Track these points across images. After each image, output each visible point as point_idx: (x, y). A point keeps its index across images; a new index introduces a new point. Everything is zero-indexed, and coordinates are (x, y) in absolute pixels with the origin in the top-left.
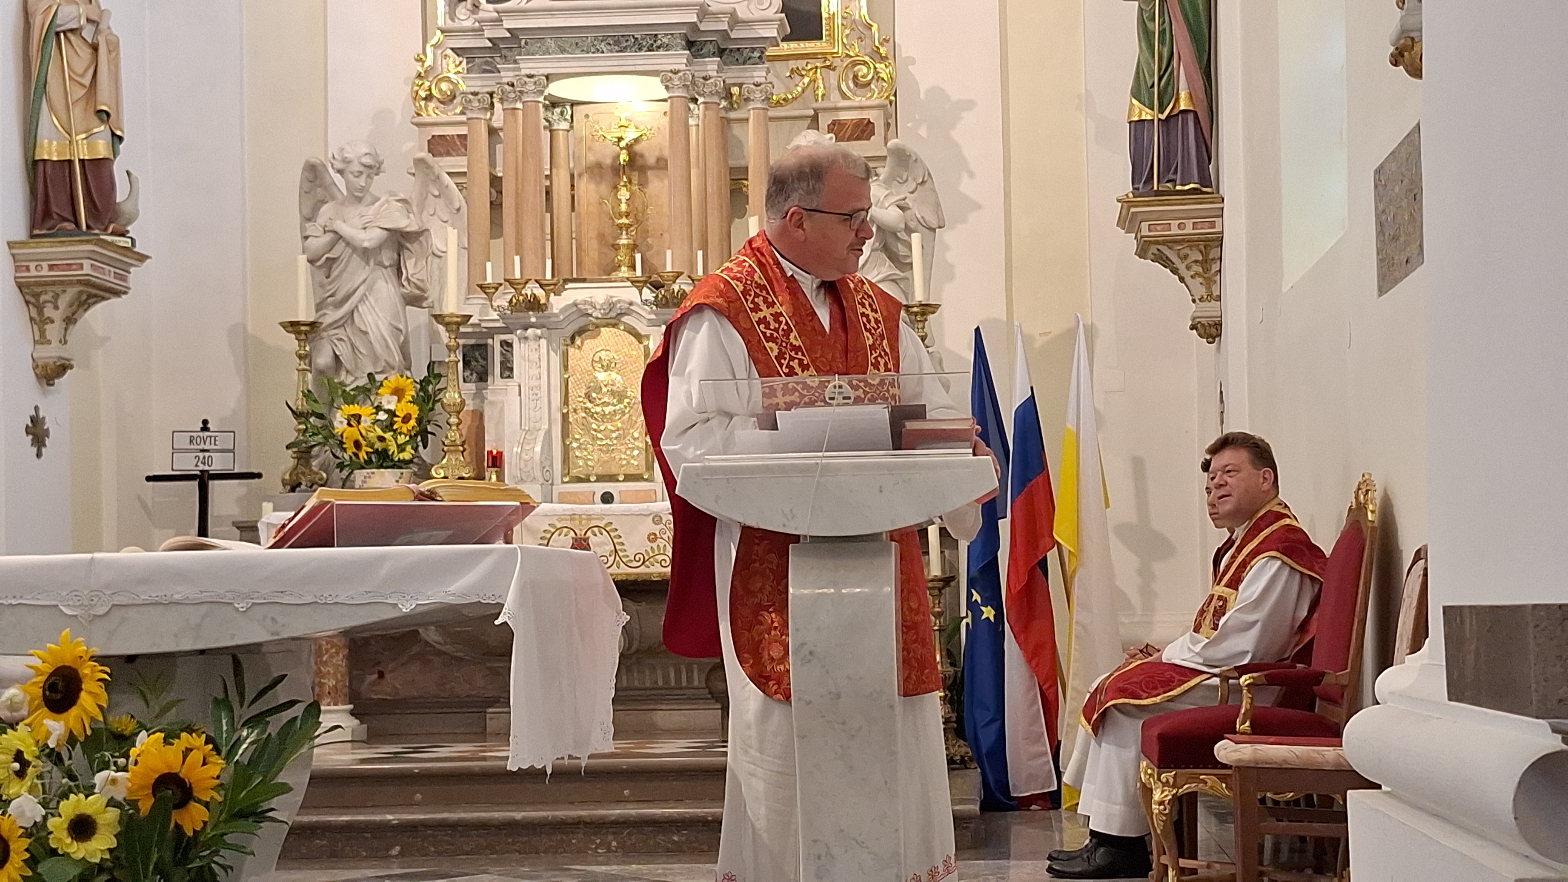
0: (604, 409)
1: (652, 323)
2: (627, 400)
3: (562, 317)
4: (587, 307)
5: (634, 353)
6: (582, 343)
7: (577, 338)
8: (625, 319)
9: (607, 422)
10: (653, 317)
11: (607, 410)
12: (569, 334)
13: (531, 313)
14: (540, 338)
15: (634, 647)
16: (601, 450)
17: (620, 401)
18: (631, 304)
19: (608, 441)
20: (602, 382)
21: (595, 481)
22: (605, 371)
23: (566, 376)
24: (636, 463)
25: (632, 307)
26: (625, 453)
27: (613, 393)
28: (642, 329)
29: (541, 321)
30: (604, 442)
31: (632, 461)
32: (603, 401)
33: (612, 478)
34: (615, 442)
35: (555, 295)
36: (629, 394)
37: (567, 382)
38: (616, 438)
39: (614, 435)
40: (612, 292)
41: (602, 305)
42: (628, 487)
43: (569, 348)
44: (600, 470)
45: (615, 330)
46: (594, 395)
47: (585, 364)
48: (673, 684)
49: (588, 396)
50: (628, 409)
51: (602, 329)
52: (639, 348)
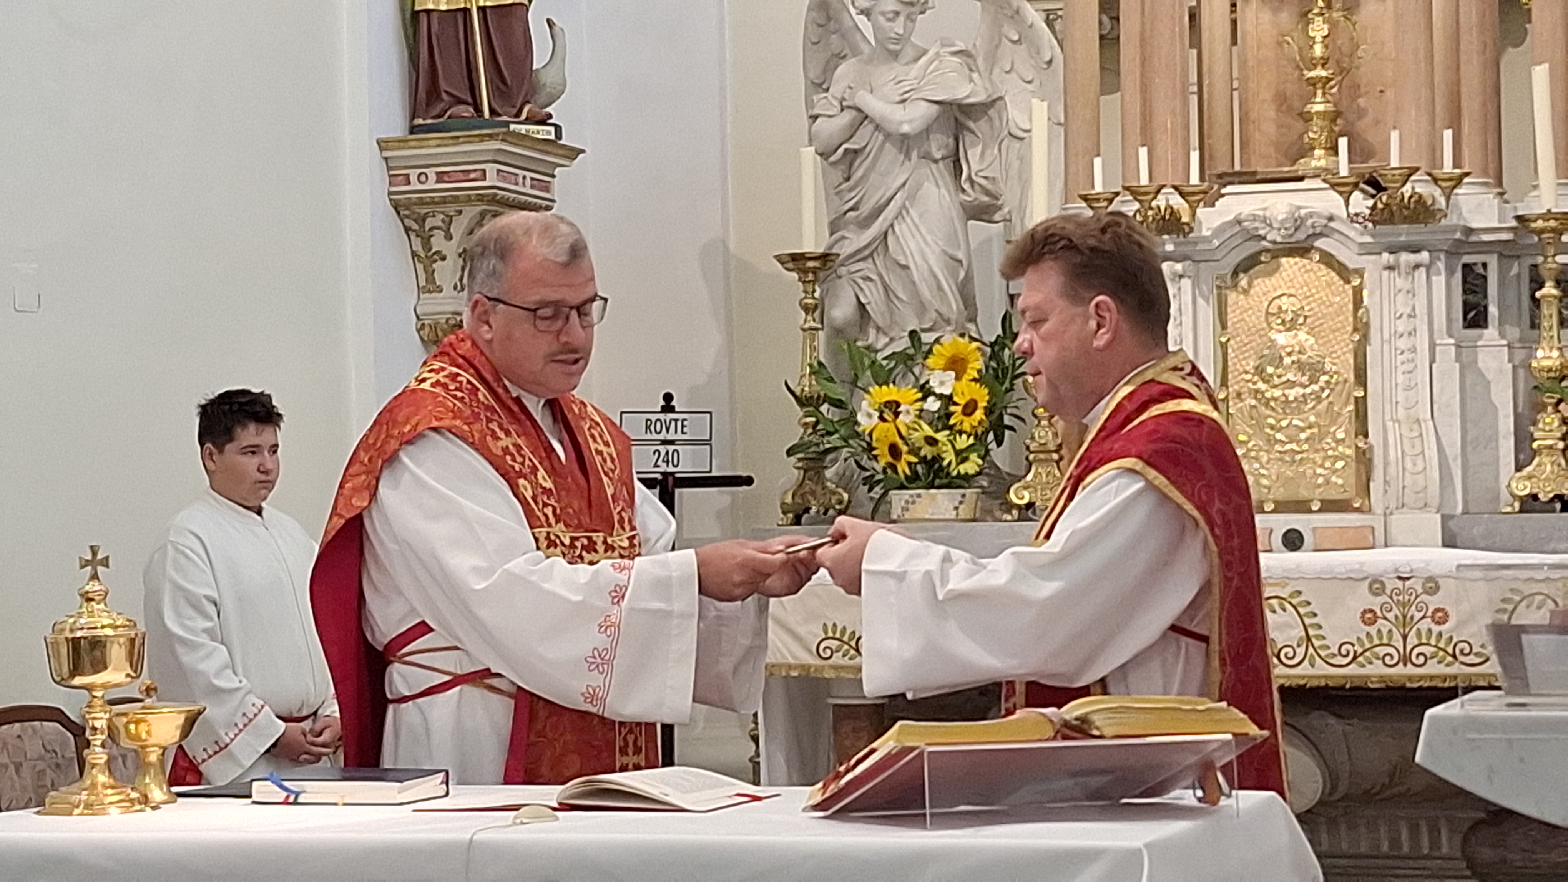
0: (1287, 392)
1: (1366, 250)
2: (1324, 378)
3: (1216, 243)
4: (1257, 224)
5: (1338, 299)
6: (1250, 284)
7: (1242, 275)
8: (1319, 243)
9: (1292, 413)
10: (1368, 239)
11: (1292, 393)
12: (1229, 271)
13: (1166, 237)
14: (1181, 276)
15: (1342, 789)
16: (1281, 460)
17: (1313, 381)
18: (1331, 219)
19: (1294, 446)
20: (1283, 347)
21: (1272, 512)
22: (1288, 330)
23: (1223, 340)
24: (1340, 482)
25: (1332, 224)
26: (1322, 466)
27: (1300, 366)
28: (1348, 257)
29: (1183, 249)
30: (1288, 447)
31: (1334, 479)
32: (1284, 379)
33: (1301, 506)
34: (1305, 447)
35: (1205, 206)
36: (1328, 367)
37: (1224, 346)
38: (1307, 440)
39: (1303, 436)
40: (1297, 199)
41: (1283, 222)
42: (1326, 521)
43: (1228, 292)
44: (1280, 493)
45: (1305, 261)
46: (1270, 370)
47: (1256, 319)
48: (1406, 849)
49: (1259, 371)
50: (1327, 392)
51: (1283, 260)
52: (1344, 291)
